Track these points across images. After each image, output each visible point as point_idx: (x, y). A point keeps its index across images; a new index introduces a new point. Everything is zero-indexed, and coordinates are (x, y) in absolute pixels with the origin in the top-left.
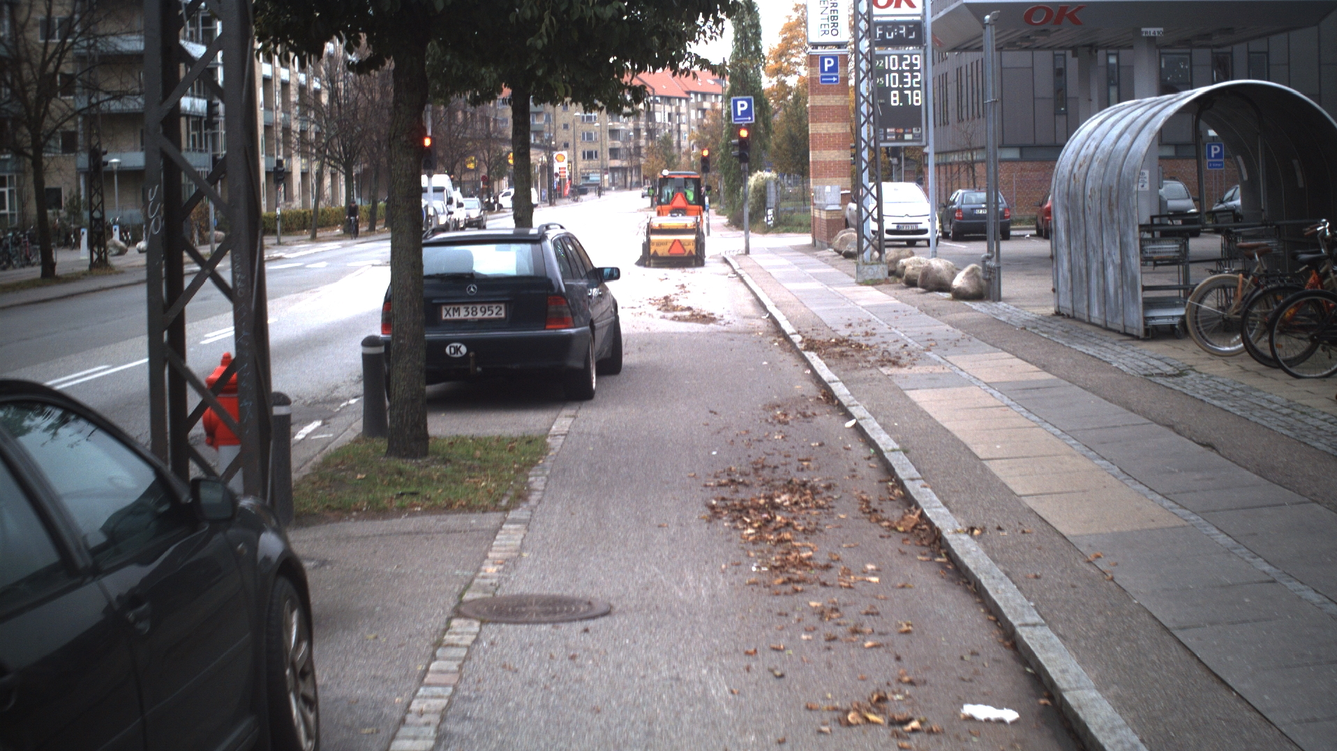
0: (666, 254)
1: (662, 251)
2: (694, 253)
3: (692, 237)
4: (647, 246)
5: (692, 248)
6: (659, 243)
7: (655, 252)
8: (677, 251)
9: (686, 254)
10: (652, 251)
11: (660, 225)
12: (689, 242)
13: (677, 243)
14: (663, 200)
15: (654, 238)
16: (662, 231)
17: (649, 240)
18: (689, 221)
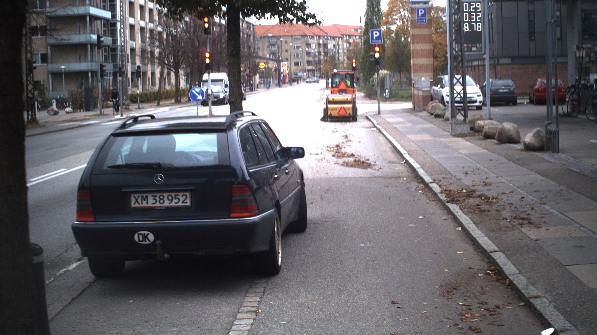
0: (337, 115)
1: (335, 113)
2: (352, 114)
3: (350, 106)
4: (326, 110)
5: (350, 112)
6: (333, 109)
7: (331, 114)
8: (342, 113)
9: (347, 115)
10: (329, 113)
11: (333, 99)
12: (349, 109)
13: (342, 109)
14: (334, 85)
15: (330, 106)
16: (334, 102)
17: (327, 107)
18: (349, 97)
